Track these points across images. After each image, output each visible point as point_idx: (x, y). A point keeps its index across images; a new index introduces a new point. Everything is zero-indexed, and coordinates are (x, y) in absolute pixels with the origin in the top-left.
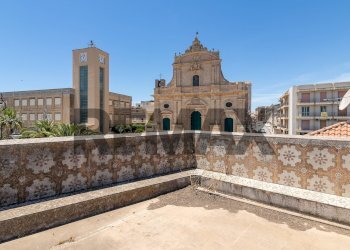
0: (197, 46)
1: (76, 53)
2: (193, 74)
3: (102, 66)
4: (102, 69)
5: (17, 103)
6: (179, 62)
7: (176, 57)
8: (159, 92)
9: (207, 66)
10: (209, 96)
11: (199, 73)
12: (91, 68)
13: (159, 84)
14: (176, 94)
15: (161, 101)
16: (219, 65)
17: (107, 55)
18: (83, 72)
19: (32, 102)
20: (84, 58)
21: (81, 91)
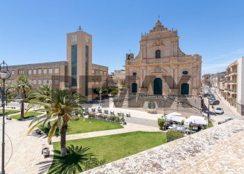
0: (159, 26)
1: (69, 36)
2: (156, 49)
3: (88, 45)
4: (87, 47)
5: (30, 72)
6: (145, 40)
7: (142, 36)
8: (129, 64)
9: (167, 42)
10: (169, 66)
11: (160, 48)
12: (79, 46)
13: (129, 57)
14: (143, 64)
15: (131, 70)
16: (178, 41)
17: (90, 37)
18: (74, 49)
19: (40, 71)
20: (75, 40)
21: (72, 63)
